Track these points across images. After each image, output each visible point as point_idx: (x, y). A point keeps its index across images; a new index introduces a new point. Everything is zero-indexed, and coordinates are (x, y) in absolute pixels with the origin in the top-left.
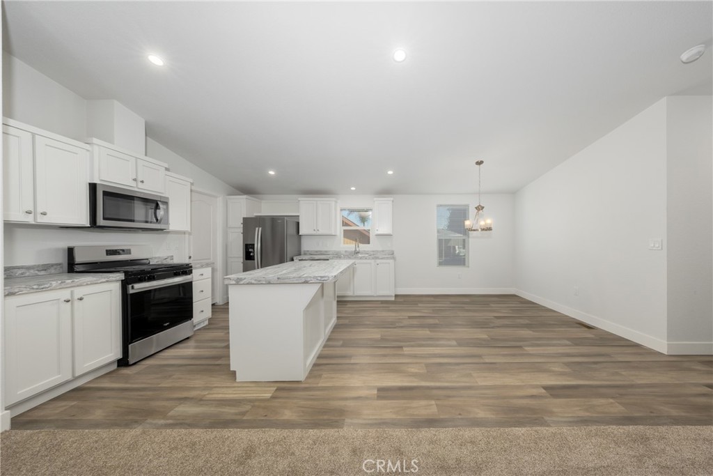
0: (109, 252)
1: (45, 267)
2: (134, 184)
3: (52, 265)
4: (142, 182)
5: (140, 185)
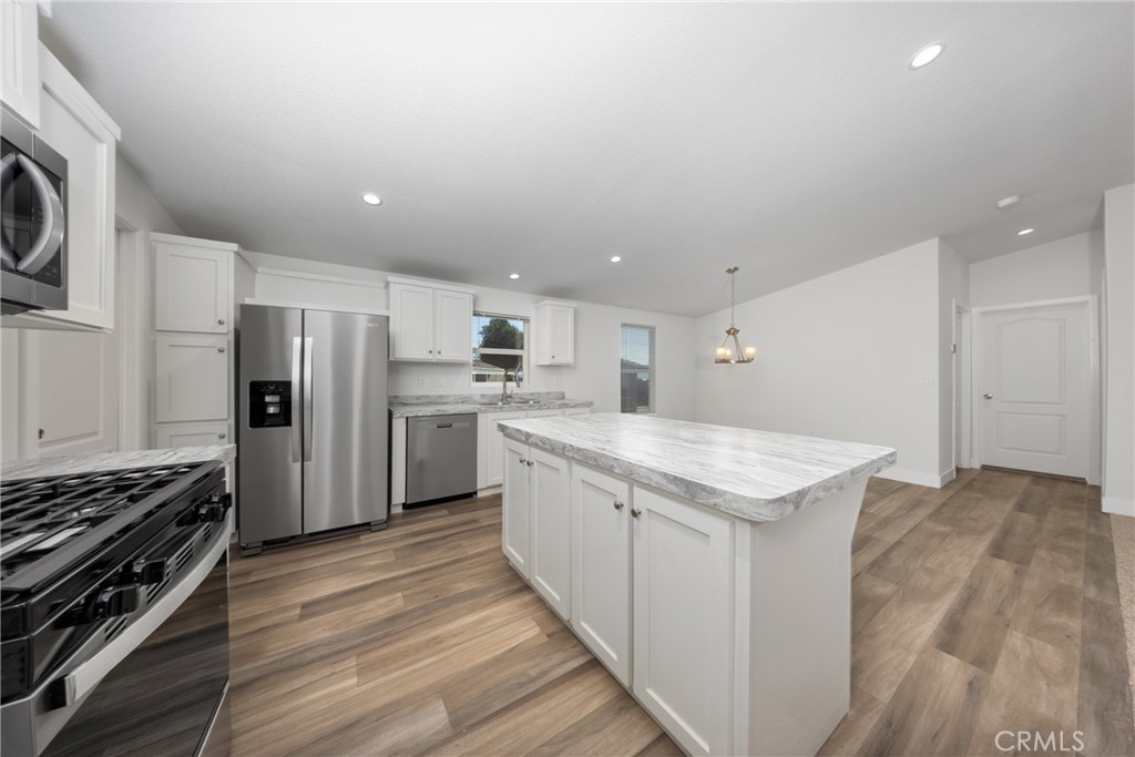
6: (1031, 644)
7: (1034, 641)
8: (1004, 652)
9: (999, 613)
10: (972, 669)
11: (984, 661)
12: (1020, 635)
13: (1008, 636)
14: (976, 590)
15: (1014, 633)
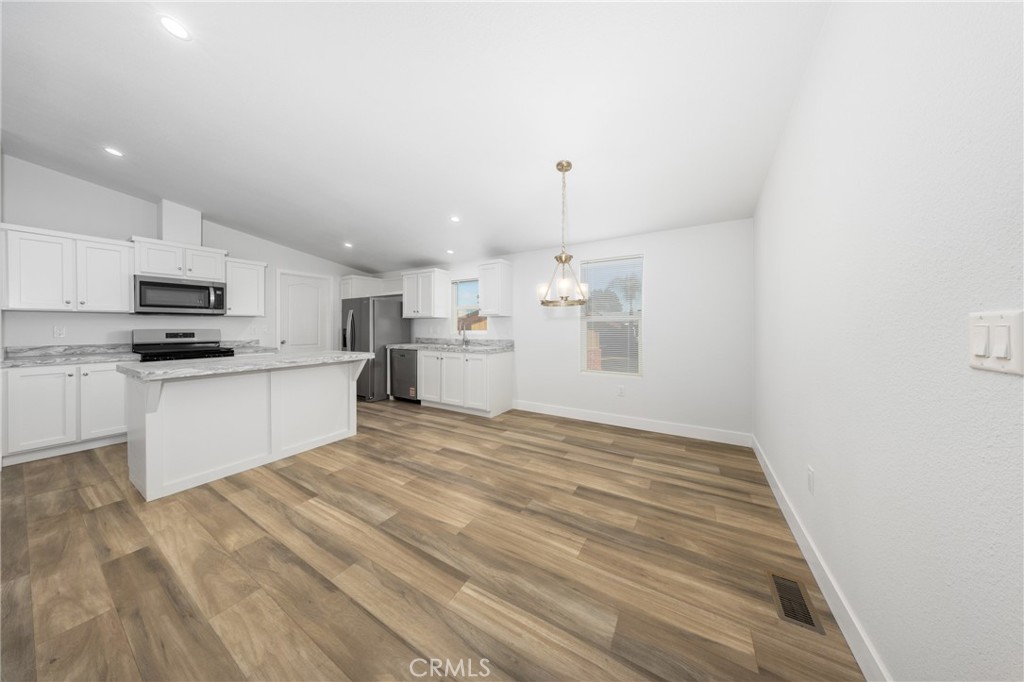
0: (169, 335)
1: (115, 347)
2: (180, 273)
3: (121, 345)
4: (190, 270)
5: (189, 274)
6: (88, 612)
7: (85, 619)
8: (104, 585)
9: (136, 615)
10: (115, 556)
11: (113, 568)
12: (101, 612)
13: (112, 602)
14: (183, 617)
15: (108, 609)
